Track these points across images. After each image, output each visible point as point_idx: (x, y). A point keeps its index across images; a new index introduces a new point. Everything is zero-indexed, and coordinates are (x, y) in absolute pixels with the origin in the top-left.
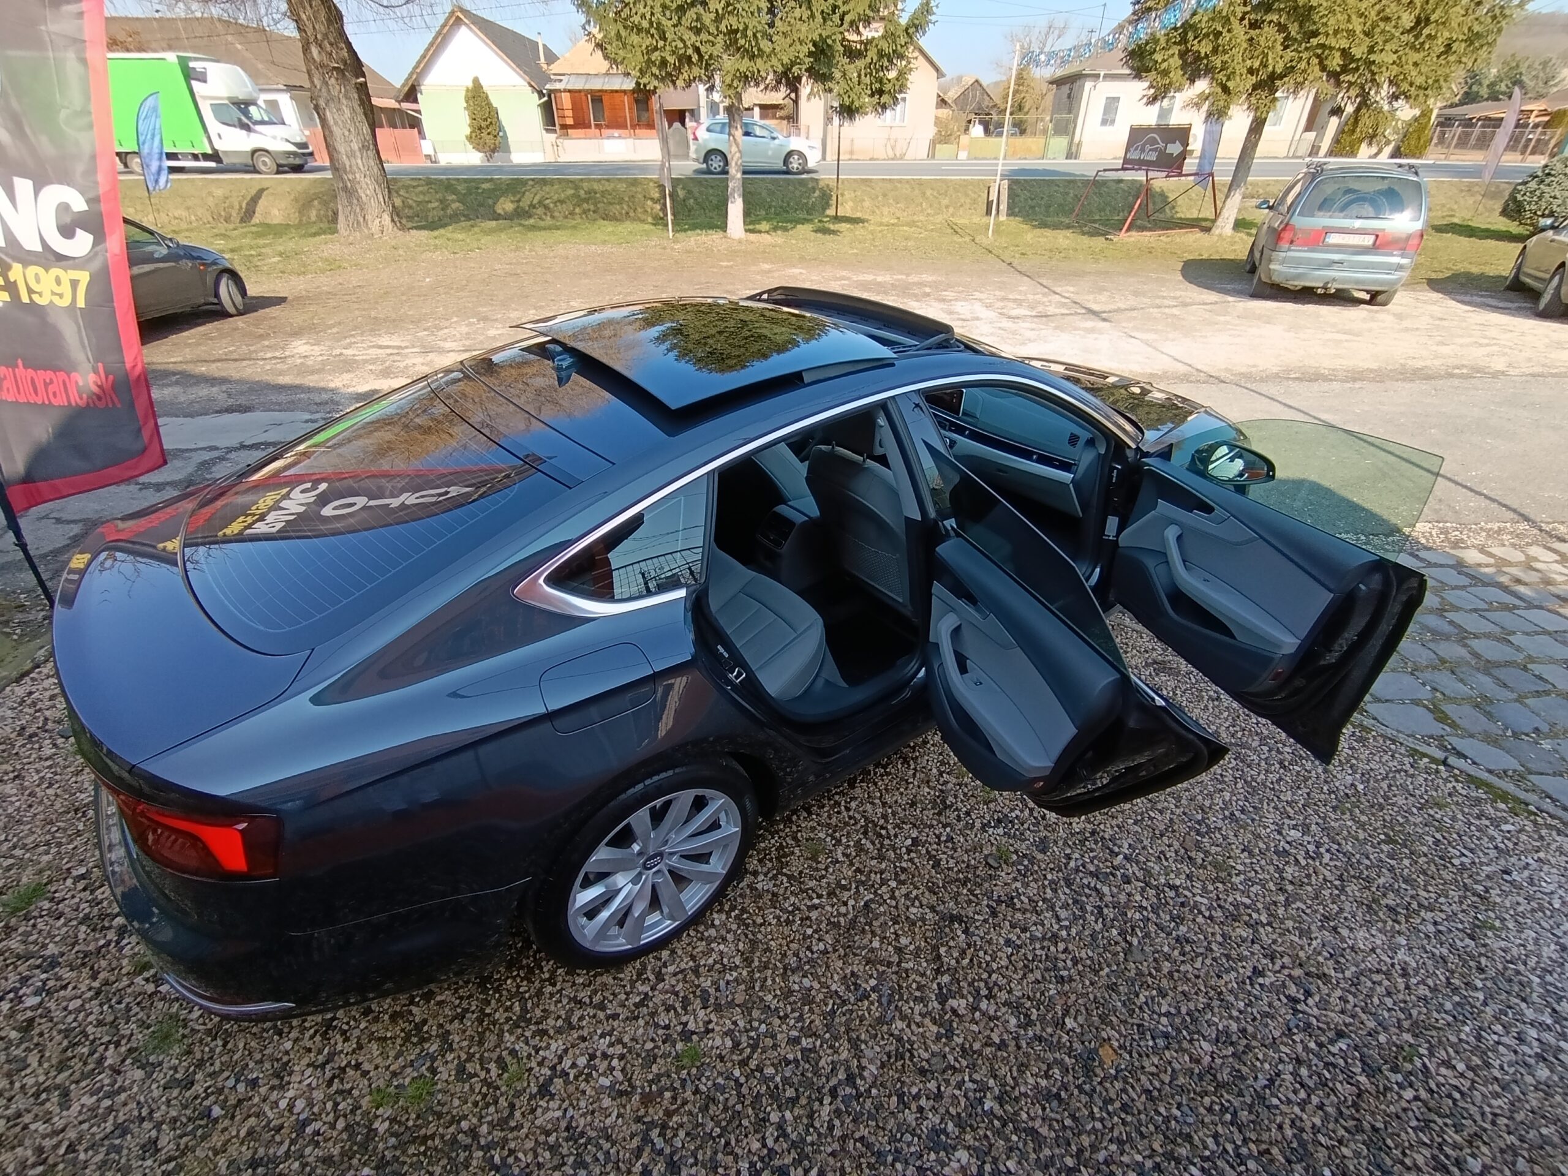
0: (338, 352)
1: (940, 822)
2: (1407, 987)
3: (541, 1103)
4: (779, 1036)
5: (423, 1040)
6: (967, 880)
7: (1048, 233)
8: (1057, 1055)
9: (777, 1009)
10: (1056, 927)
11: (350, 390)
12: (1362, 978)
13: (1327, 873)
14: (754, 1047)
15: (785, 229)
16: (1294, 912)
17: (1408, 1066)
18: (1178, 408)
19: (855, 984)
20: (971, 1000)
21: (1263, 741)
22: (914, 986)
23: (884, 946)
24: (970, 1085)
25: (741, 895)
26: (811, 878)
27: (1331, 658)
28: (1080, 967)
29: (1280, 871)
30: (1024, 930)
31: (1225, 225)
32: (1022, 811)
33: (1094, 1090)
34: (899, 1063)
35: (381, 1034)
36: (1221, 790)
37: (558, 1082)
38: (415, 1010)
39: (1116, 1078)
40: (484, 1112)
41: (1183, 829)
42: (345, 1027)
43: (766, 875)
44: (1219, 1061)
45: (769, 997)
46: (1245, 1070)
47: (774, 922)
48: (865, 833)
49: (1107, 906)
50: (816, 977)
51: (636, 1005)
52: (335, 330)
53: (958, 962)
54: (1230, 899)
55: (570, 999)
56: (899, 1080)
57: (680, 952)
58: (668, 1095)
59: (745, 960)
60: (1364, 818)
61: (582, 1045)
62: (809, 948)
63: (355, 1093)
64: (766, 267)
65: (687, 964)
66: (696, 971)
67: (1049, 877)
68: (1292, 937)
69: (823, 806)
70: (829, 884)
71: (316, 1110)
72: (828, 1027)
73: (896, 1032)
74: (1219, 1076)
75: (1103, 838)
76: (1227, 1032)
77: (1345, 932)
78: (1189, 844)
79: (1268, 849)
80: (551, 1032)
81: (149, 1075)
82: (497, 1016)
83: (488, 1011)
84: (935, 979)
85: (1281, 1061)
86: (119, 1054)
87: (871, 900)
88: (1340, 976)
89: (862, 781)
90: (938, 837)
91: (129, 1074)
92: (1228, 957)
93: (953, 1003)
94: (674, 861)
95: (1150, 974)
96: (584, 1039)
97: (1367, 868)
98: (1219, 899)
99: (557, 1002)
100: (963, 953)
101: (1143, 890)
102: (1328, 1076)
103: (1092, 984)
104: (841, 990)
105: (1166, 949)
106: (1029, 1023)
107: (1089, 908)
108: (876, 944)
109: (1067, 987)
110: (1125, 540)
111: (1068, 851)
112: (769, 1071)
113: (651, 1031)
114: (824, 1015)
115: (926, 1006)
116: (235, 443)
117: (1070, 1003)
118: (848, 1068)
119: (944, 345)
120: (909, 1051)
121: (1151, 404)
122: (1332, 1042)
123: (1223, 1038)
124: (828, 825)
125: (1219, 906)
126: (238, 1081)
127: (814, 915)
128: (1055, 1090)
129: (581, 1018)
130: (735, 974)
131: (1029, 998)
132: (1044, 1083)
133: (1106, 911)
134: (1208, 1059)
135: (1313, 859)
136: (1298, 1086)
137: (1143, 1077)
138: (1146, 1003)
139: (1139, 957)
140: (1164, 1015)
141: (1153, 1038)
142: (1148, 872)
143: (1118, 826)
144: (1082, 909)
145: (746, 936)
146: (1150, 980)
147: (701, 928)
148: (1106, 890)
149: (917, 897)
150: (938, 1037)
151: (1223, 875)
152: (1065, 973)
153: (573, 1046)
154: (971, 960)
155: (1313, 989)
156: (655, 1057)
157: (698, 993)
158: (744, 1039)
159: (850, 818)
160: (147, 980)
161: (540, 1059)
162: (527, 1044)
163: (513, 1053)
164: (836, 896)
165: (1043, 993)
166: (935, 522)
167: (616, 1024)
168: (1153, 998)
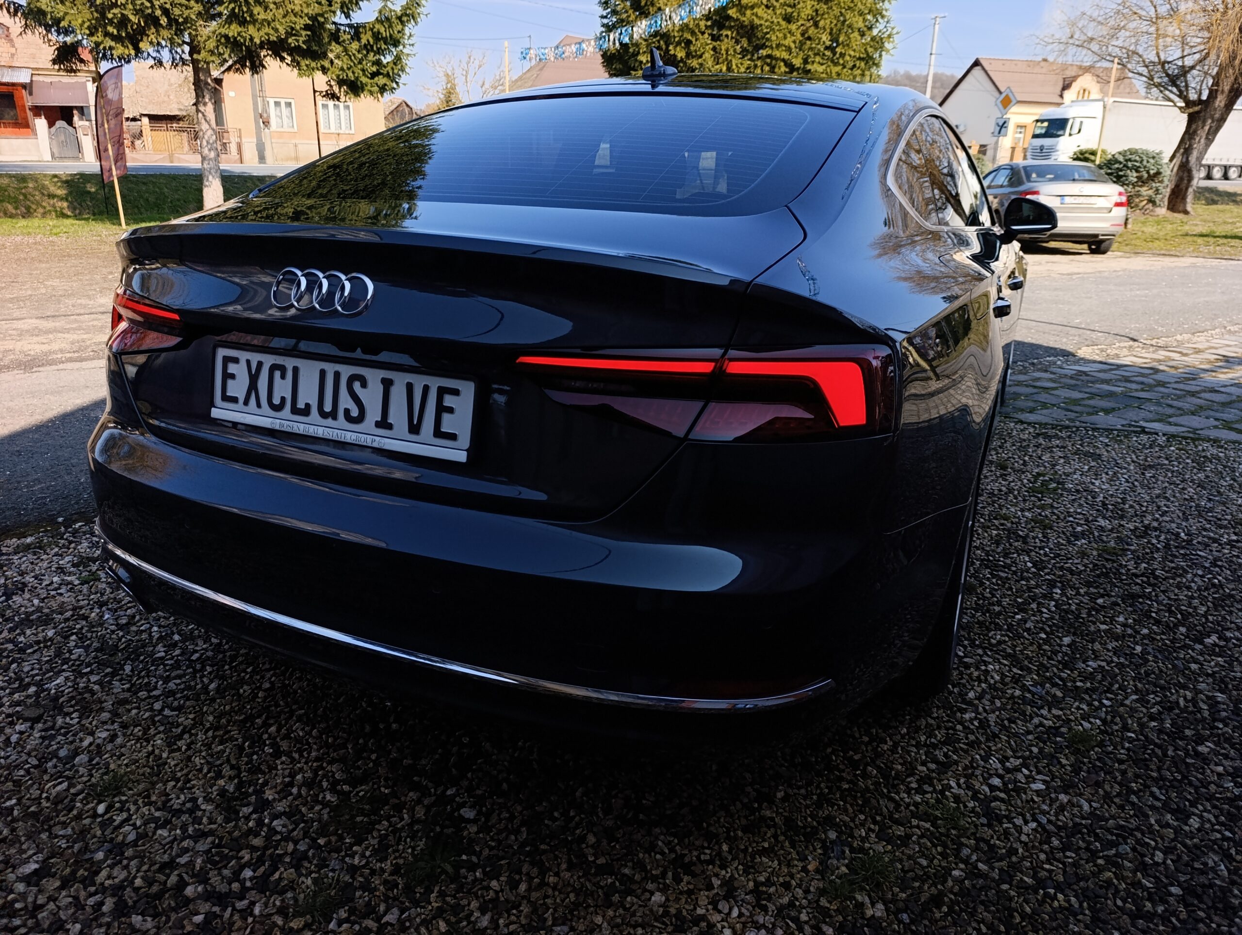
6: (1106, 573)
14: (1119, 716)
23: (1112, 626)
26: (991, 605)
37: (997, 804)
40: (962, 856)
45: (1080, 684)
50: (1093, 658)
58: (1102, 773)
61: (978, 772)
65: (980, 687)
66: (996, 689)
80: (934, 776)
96: (972, 768)
104: (1123, 660)
113: (1021, 740)
153: (969, 777)
156: (1052, 755)
157: (1019, 701)
161: (952, 799)
162: (923, 793)
163: (920, 805)
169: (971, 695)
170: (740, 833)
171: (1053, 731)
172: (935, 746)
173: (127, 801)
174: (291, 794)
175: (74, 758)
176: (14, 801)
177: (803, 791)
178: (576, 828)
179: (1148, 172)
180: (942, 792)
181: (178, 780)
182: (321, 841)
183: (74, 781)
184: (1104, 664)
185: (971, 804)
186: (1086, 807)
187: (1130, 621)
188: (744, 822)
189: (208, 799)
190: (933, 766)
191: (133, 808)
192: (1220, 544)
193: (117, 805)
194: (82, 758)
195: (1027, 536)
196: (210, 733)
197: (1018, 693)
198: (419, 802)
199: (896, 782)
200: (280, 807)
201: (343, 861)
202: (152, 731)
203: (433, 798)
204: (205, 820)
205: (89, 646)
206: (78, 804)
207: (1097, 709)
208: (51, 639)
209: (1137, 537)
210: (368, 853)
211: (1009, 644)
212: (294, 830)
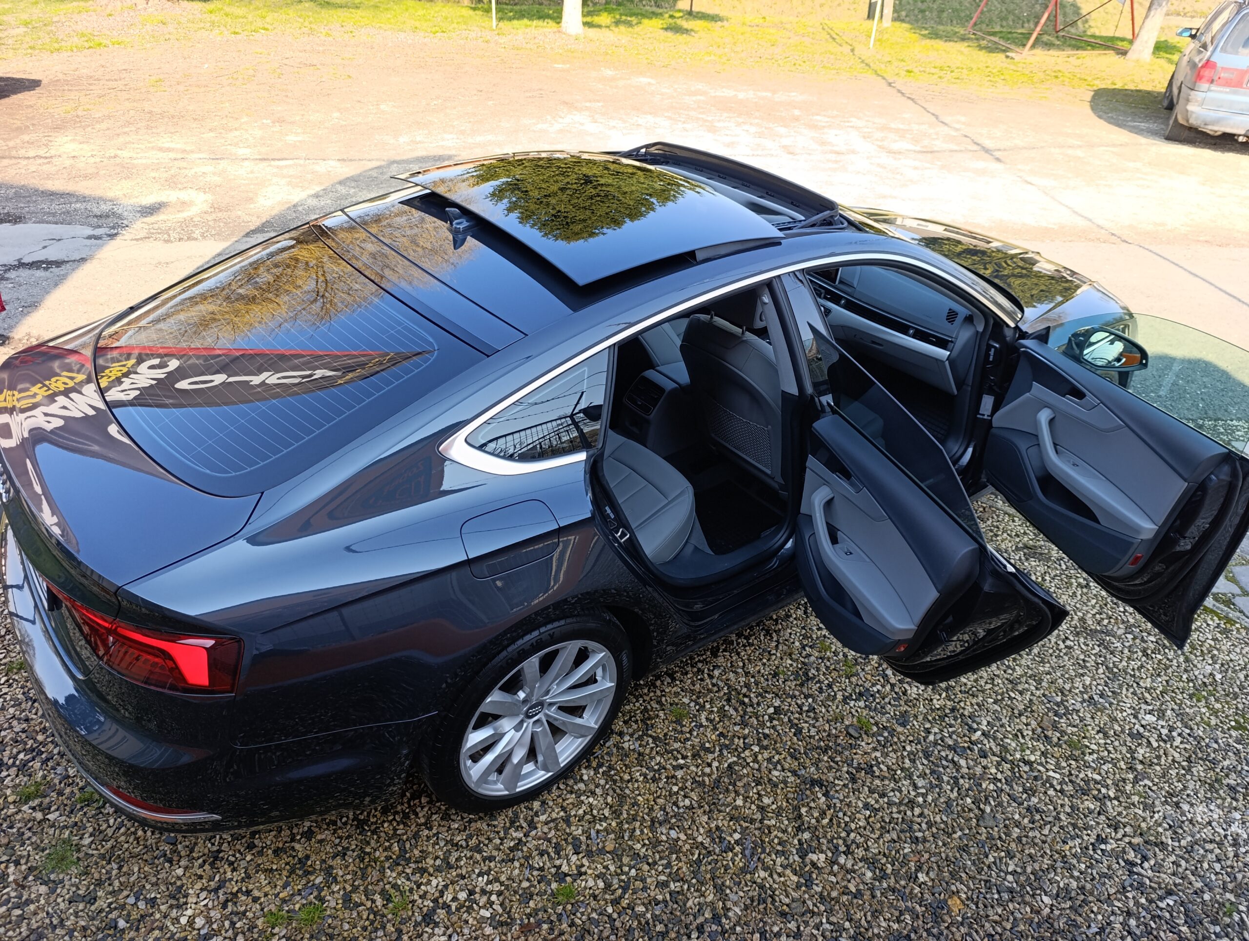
0: (112, 152)
1: (802, 692)
2: (1236, 855)
3: (427, 929)
4: (649, 880)
5: (307, 873)
6: (828, 747)
7: (939, 44)
8: (909, 904)
9: (645, 856)
10: (913, 793)
11: (133, 201)
12: (1196, 847)
13: (1177, 755)
14: (625, 889)
15: (629, 24)
16: (1141, 789)
17: (1227, 920)
18: (1067, 281)
19: (720, 838)
20: (830, 854)
21: (1129, 628)
22: (776, 841)
23: (748, 805)
24: (828, 926)
25: (607, 754)
26: (676, 740)
27: (1185, 545)
28: (934, 830)
29: (1132, 751)
30: (883, 795)
31: (1143, 49)
32: (883, 686)
33: (941, 934)
34: (761, 907)
35: (267, 866)
36: (1082, 675)
37: (441, 912)
38: (297, 846)
39: (962, 924)
40: (373, 935)
41: (1042, 709)
42: (232, 859)
43: (631, 735)
44: (1057, 912)
45: (638, 846)
46: (1080, 920)
47: (641, 779)
48: (729, 700)
49: (962, 777)
50: (682, 829)
51: (511, 849)
52: (104, 126)
53: (818, 821)
54: (1082, 775)
55: (447, 842)
56: (761, 920)
57: (551, 803)
58: (545, 926)
59: (614, 812)
60: (1218, 706)
61: (462, 882)
62: (675, 804)
63: (250, 915)
64: (609, 73)
65: (559, 814)
66: (567, 821)
67: (908, 748)
68: (1137, 810)
69: (687, 673)
70: (693, 746)
71: (215, 926)
72: (695, 874)
73: (759, 881)
74: (1056, 925)
75: (962, 715)
76: (1067, 888)
77: (1186, 807)
78: (1046, 723)
79: (1123, 731)
80: (431, 870)
81: (53, 891)
82: (377, 854)
83: (368, 850)
84: (796, 835)
85: (1113, 913)
86: (20, 871)
87: (734, 762)
88: (1177, 844)
89: (725, 650)
90: (800, 707)
91: (34, 889)
92: (1075, 826)
93: (814, 857)
94: (552, 712)
95: (1000, 838)
96: (463, 877)
97: (1215, 751)
98: (1071, 774)
99: (434, 845)
100: (823, 814)
101: (999, 764)
102: (1153, 925)
103: (944, 845)
104: (707, 842)
105: (1017, 817)
106: (884, 876)
107: (945, 778)
108: (739, 802)
109: (920, 847)
110: (998, 420)
111: (928, 725)
112: (641, 909)
113: (527, 872)
114: (690, 863)
115: (787, 859)
116: (11, 260)
117: (923, 860)
118: (714, 909)
119: (828, 223)
120: (770, 896)
121: (1039, 275)
122: (1161, 899)
123: (1063, 894)
124: (692, 692)
125: (1071, 781)
126: (137, 899)
127: (679, 774)
128: (905, 932)
129: (458, 859)
130: (605, 824)
131: (884, 855)
132: (896, 926)
133: (961, 781)
134: (1047, 910)
135: (1165, 742)
136: (1125, 933)
137: (987, 925)
138: (994, 863)
139: (991, 823)
140: (1011, 873)
141: (999, 892)
142: (1005, 748)
143: (978, 704)
144: (939, 779)
145: (615, 791)
146: (999, 843)
147: (571, 782)
148: (963, 762)
149: (779, 762)
150: (798, 886)
151: (1077, 753)
152: (919, 835)
153: (452, 883)
154: (831, 820)
155: (1150, 854)
156: (531, 896)
157: (570, 840)
158: (615, 881)
159: (714, 685)
160: (34, 809)
161: (421, 893)
162: (408, 879)
163: (395, 886)
164: (700, 757)
165: (898, 851)
166: (812, 397)
167: (492, 864)
168: (1001, 859)
172: (459, 847)
177: (337, 841)
180: (420, 885)
185: (426, 903)
187: (773, 807)
190: (439, 862)
195: (814, 678)
197: (578, 832)
199: (402, 862)
207: (620, 874)
211: (636, 785)
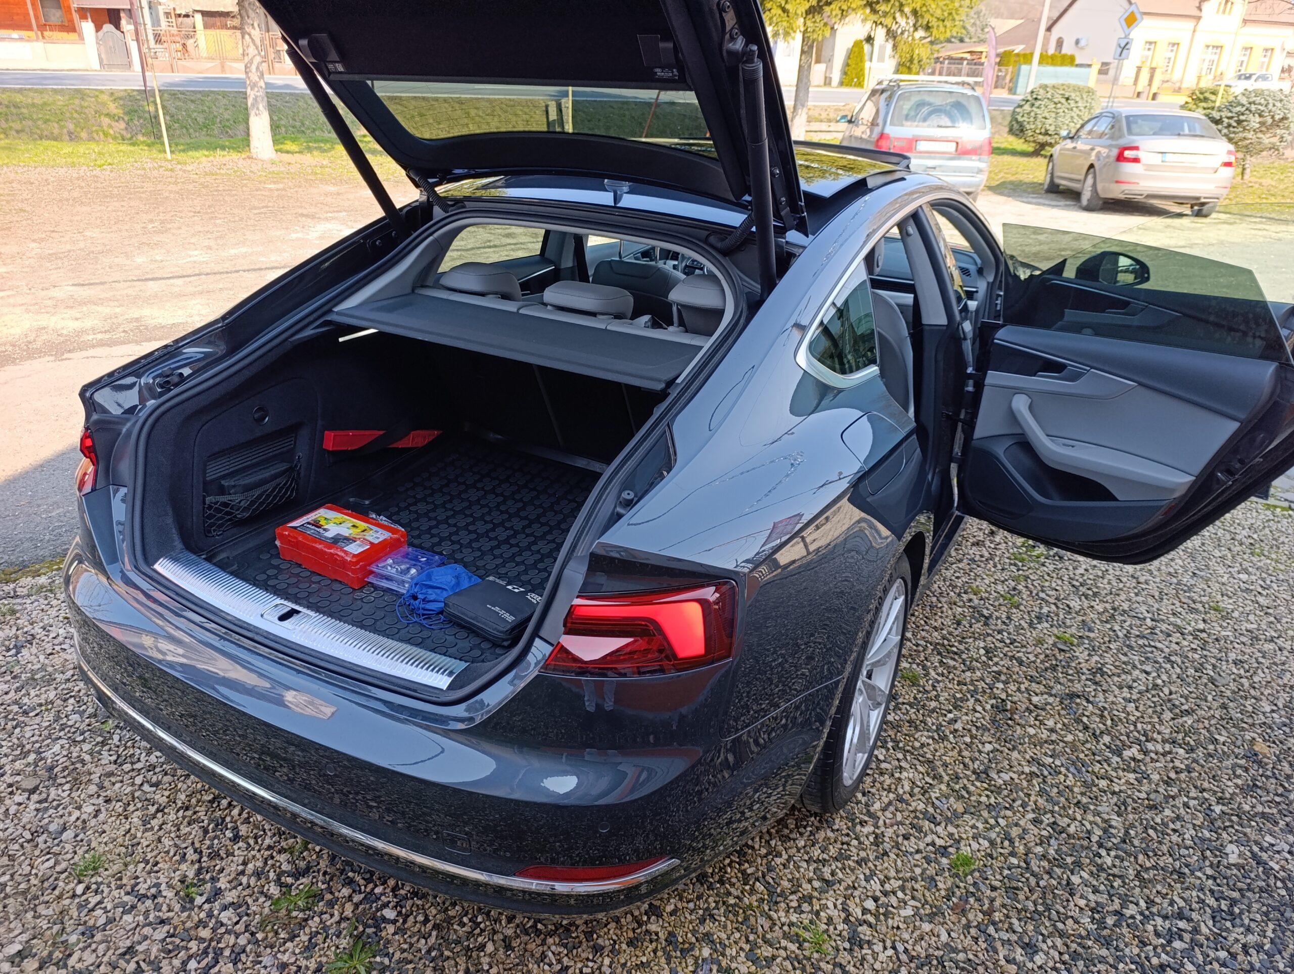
1: (993, 630)
3: (864, 951)
4: (1021, 823)
6: (1055, 666)
8: (1231, 761)
9: (999, 804)
10: (1150, 678)
14: (1009, 838)
20: (1138, 747)
22: (1088, 752)
23: (1038, 731)
24: (1193, 802)
26: (928, 700)
28: (1192, 700)
29: (1256, 602)
30: (1130, 688)
33: (1274, 774)
34: (1130, 808)
35: (635, 961)
37: (864, 929)
39: (1280, 761)
41: (1171, 591)
45: (984, 798)
47: (931, 741)
48: (940, 654)
49: (1170, 655)
51: (875, 845)
53: (1104, 724)
54: (1243, 628)
55: (808, 862)
56: (1141, 819)
57: (872, 790)
58: (971, 900)
59: (935, 778)
61: (857, 893)
62: (980, 751)
65: (889, 797)
66: (902, 800)
67: (1112, 647)
70: (947, 700)
72: (1051, 802)
73: (1106, 788)
75: (1124, 611)
78: (1185, 600)
80: (816, 894)
82: (746, 901)
83: (732, 901)
84: (1098, 741)
90: (1002, 641)
93: (1128, 753)
95: (1240, 690)
96: (853, 888)
98: (1236, 630)
99: (797, 869)
100: (1102, 717)
101: (1183, 637)
103: (1209, 708)
105: (1234, 671)
106: (1193, 748)
107: (1160, 660)
109: (1195, 716)
111: (1109, 626)
112: (1039, 849)
113: (909, 859)
114: (1039, 794)
117: (1207, 725)
118: (1098, 825)
120: (1128, 797)
124: (904, 656)
125: (1240, 634)
127: (958, 726)
128: (1250, 783)
129: (833, 873)
130: (937, 791)
131: (1177, 732)
132: (1239, 781)
133: (1172, 658)
138: (1255, 709)
139: (1223, 681)
140: (1272, 712)
141: (1279, 728)
142: (1175, 625)
144: (1156, 661)
145: (918, 760)
146: (1243, 694)
147: (874, 766)
148: (1159, 645)
149: (1028, 689)
150: (1140, 781)
152: (1186, 707)
153: (848, 897)
154: (1112, 719)
156: (933, 878)
157: (920, 815)
158: (994, 836)
159: (916, 645)
161: (826, 920)
162: (801, 912)
163: (793, 925)
164: (962, 707)
165: (1184, 726)
167: (871, 865)
168: (1255, 704)
169: (877, 806)
170: (624, 946)
171: (942, 850)
172: (824, 862)
173: (102, 883)
174: (241, 884)
175: (61, 833)
176: (7, 877)
177: (691, 905)
178: (480, 935)
179: (1273, 117)
180: (817, 914)
181: (147, 862)
182: (260, 936)
183: (60, 857)
184: (1015, 776)
185: (840, 927)
186: (944, 937)
187: (1059, 726)
188: (631, 935)
189: (170, 886)
190: (816, 884)
191: (106, 890)
192: (1182, 634)
193: (94, 887)
194: (68, 835)
195: (991, 616)
196: (181, 813)
197: (921, 806)
198: (350, 898)
199: (779, 899)
200: (230, 897)
201: (275, 956)
202: (131, 808)
203: (363, 896)
204: (165, 908)
205: (84, 711)
206: (61, 884)
207: (992, 827)
208: (52, 703)
209: (1102, 621)
210: (297, 951)
211: (931, 748)
212: (237, 923)
